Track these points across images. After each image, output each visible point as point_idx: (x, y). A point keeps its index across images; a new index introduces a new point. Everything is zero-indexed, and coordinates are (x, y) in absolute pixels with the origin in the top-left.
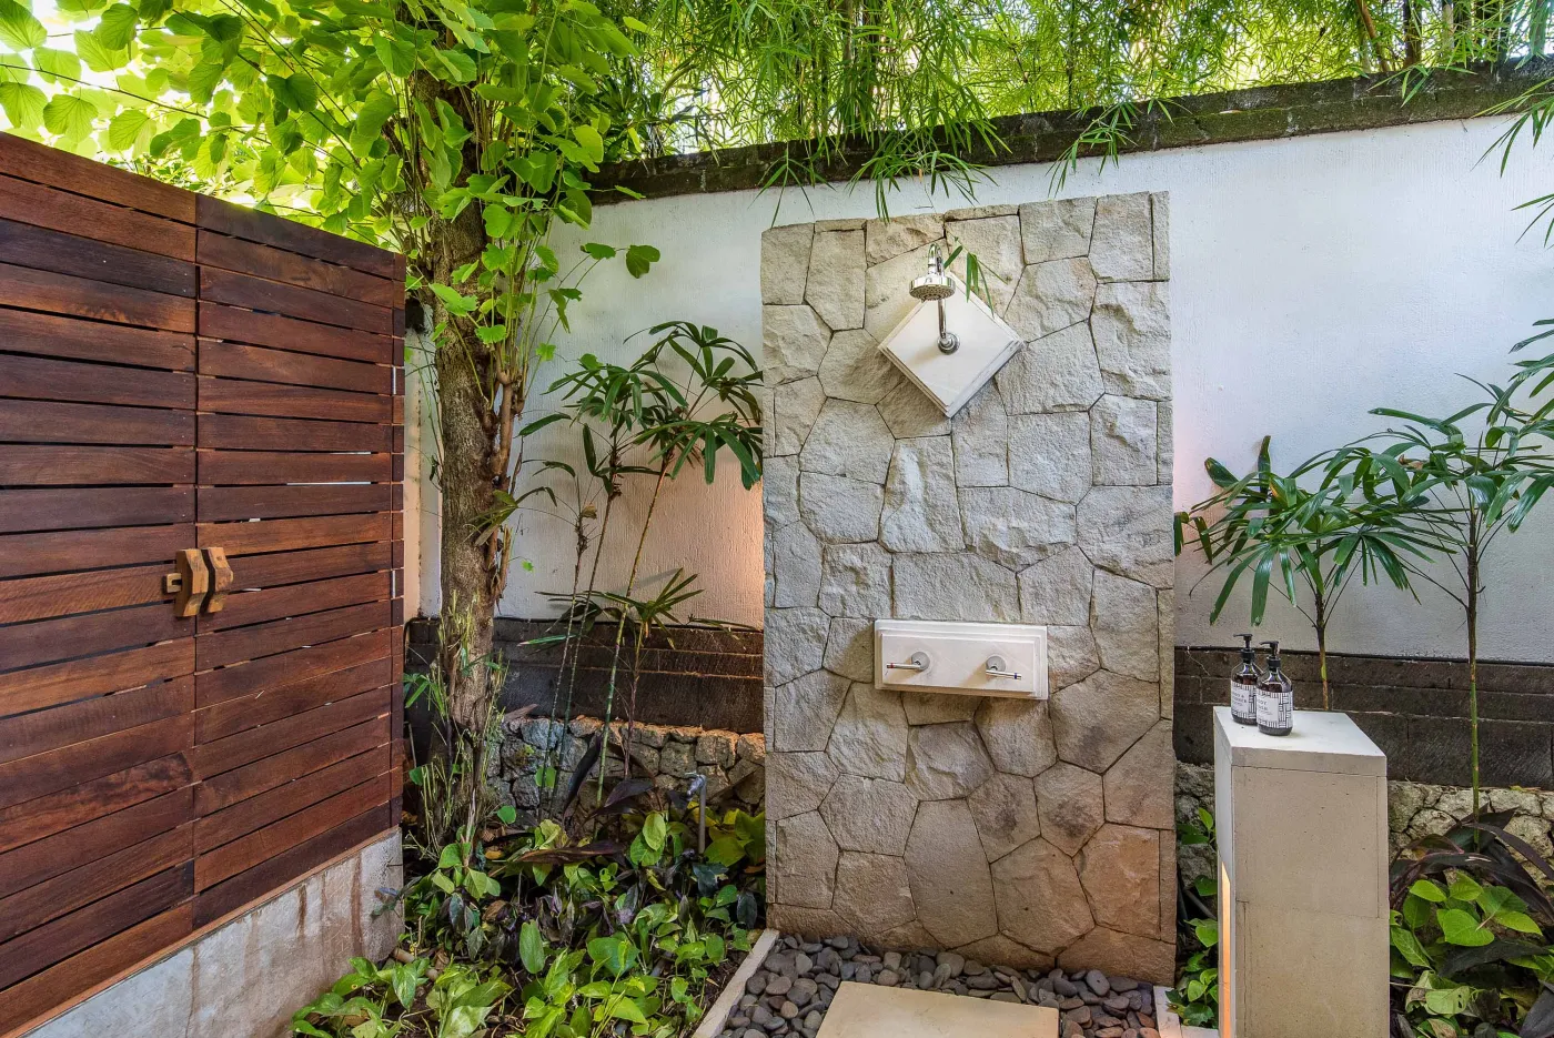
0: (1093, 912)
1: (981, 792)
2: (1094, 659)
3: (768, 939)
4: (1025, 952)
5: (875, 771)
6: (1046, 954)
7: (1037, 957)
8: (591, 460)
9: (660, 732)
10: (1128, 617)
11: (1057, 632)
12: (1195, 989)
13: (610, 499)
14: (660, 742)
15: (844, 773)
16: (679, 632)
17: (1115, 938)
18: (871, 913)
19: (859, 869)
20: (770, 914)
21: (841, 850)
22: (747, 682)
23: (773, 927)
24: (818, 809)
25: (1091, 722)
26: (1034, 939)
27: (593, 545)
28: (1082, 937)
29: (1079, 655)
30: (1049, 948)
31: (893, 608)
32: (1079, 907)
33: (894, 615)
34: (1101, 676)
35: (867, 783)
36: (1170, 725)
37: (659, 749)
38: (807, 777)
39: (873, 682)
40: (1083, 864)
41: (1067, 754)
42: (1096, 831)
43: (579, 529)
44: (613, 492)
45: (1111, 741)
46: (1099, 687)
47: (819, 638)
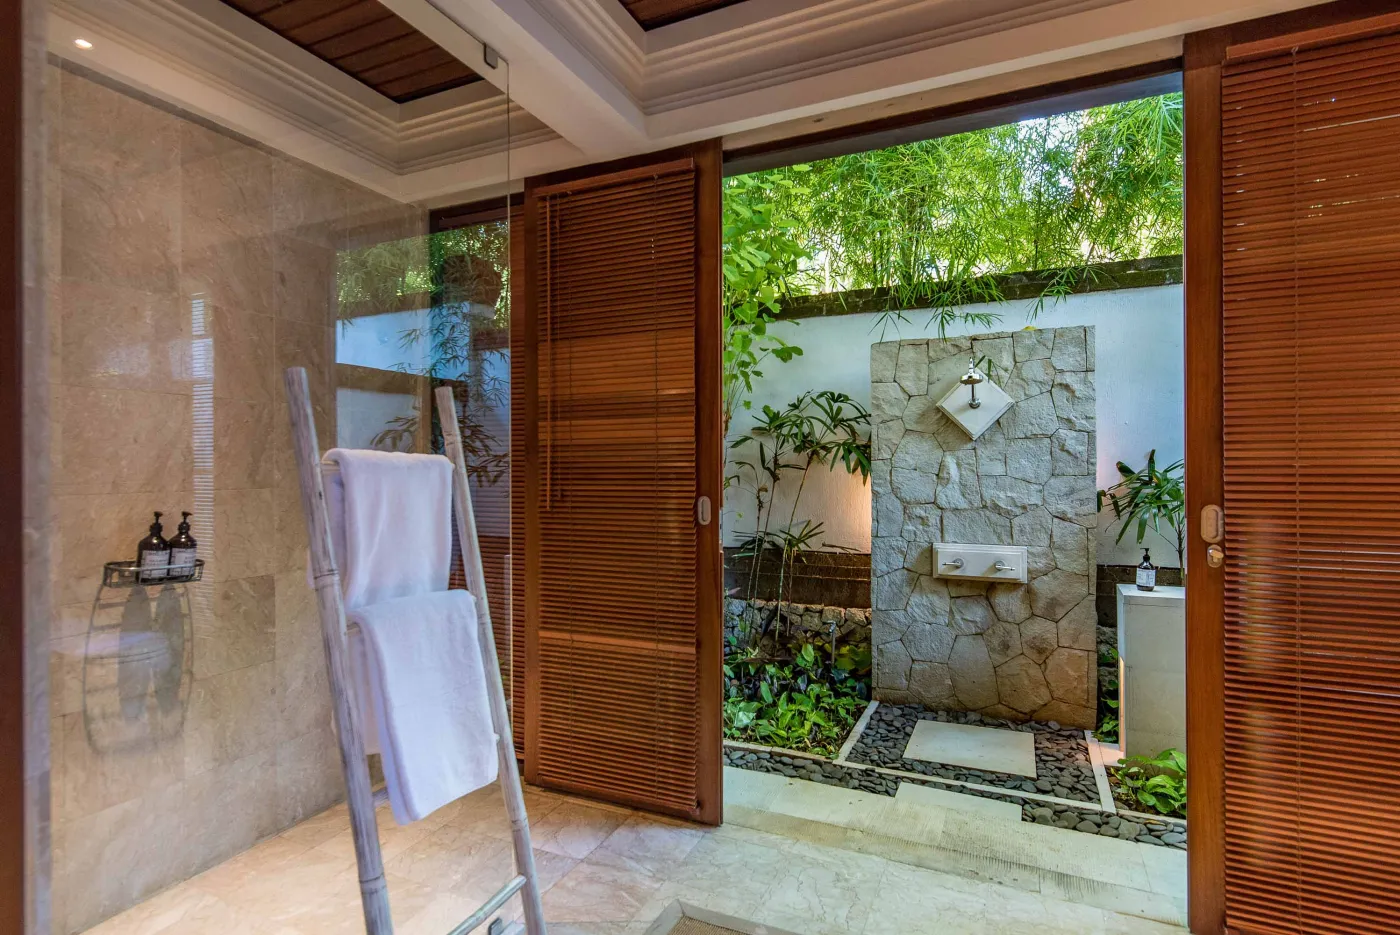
0: (1051, 692)
1: (990, 631)
2: (1053, 563)
3: (873, 706)
4: (1014, 712)
5: (932, 619)
6: (1025, 714)
7: (1021, 715)
8: (763, 461)
9: (801, 607)
10: (1071, 542)
11: (1031, 549)
12: (1106, 727)
13: (775, 481)
14: (801, 611)
15: (916, 621)
16: (810, 554)
17: (1064, 707)
18: (929, 692)
19: (924, 670)
20: (874, 693)
21: (913, 661)
22: (849, 581)
23: (876, 699)
24: (901, 640)
25: (1050, 596)
26: (1017, 705)
27: (766, 505)
28: (1046, 705)
29: (1044, 561)
30: (1027, 711)
31: (942, 537)
32: (1044, 691)
33: (943, 540)
34: (1057, 572)
35: (928, 626)
36: (1095, 598)
37: (801, 616)
38: (895, 623)
39: (931, 574)
40: (1046, 669)
41: (1037, 612)
42: (1053, 651)
43: (758, 497)
44: (775, 478)
45: (1062, 605)
46: (1055, 578)
47: (902, 552)
